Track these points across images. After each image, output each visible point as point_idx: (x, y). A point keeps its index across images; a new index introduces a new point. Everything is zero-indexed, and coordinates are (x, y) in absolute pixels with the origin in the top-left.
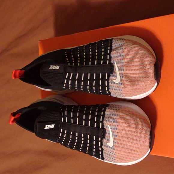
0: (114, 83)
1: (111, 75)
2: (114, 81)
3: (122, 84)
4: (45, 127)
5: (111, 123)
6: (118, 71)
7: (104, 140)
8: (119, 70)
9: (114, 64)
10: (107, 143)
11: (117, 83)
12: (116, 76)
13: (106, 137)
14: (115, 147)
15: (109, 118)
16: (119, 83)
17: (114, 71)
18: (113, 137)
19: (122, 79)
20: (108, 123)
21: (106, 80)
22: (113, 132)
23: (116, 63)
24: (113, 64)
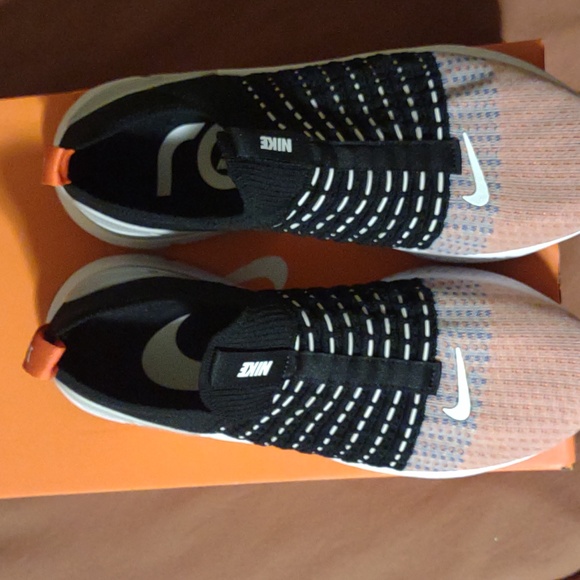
0: (470, 206)
1: (453, 177)
2: (467, 198)
3: (497, 209)
4: (242, 370)
5: (467, 341)
6: (477, 164)
7: (431, 401)
8: (481, 162)
9: (461, 143)
10: (444, 410)
11: (479, 208)
12: (472, 184)
13: (441, 391)
14: (477, 421)
15: (456, 324)
16: (488, 207)
17: (464, 166)
18: (473, 385)
19: (497, 192)
20: (458, 340)
21: (441, 195)
22: (470, 371)
23: (471, 138)
24: (458, 141)
